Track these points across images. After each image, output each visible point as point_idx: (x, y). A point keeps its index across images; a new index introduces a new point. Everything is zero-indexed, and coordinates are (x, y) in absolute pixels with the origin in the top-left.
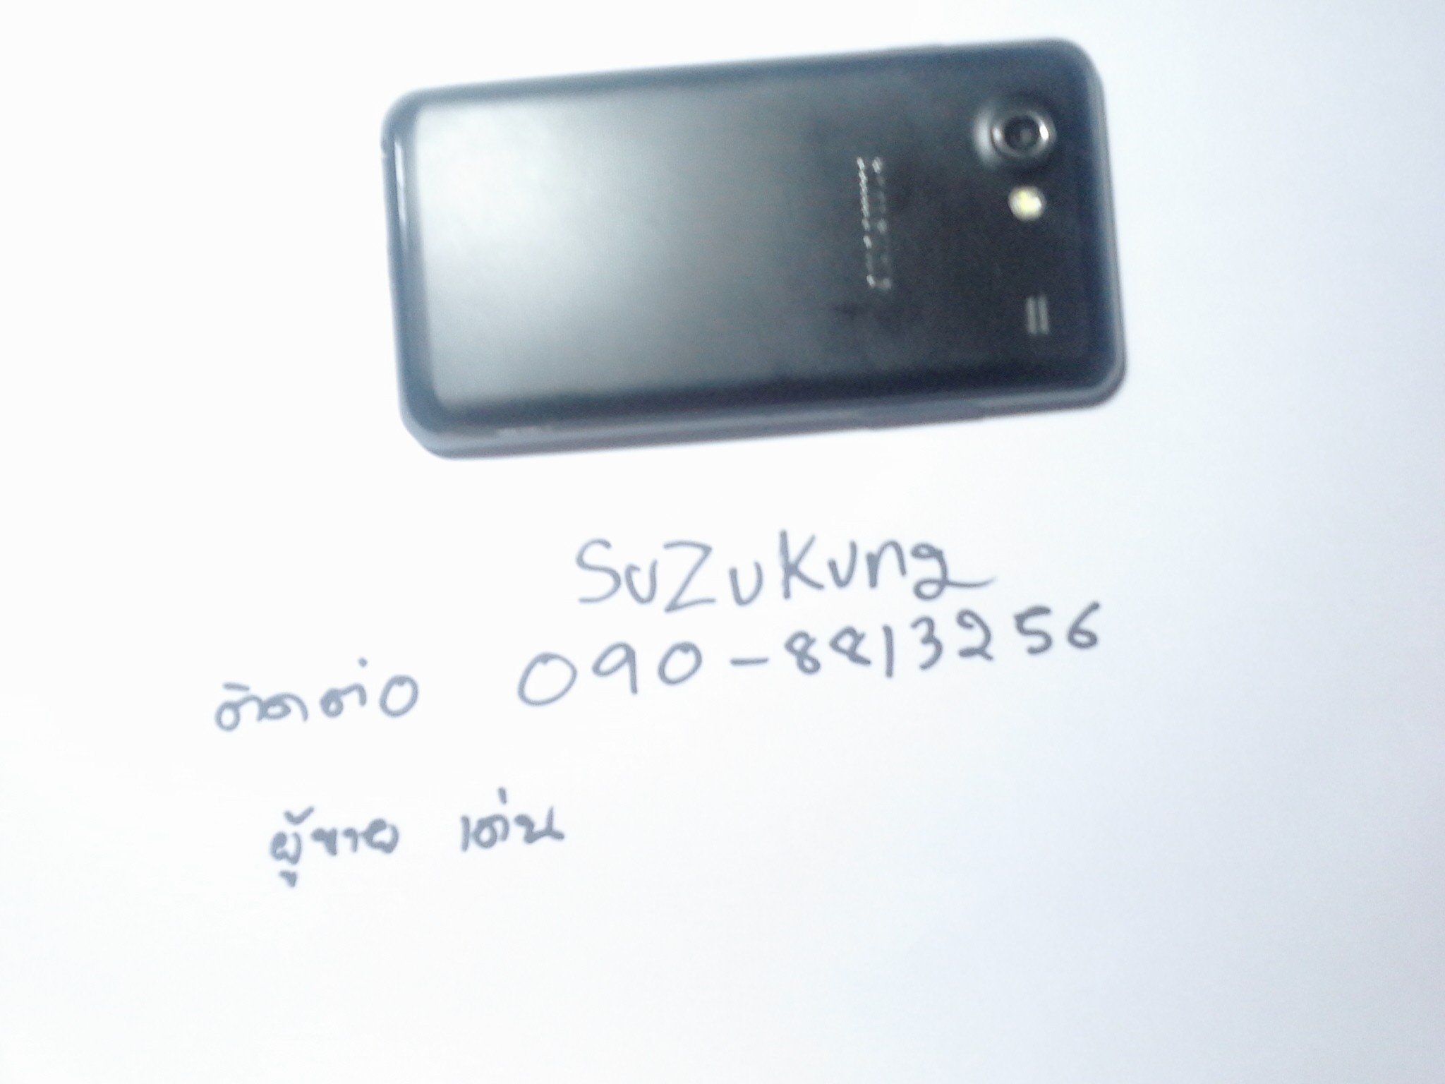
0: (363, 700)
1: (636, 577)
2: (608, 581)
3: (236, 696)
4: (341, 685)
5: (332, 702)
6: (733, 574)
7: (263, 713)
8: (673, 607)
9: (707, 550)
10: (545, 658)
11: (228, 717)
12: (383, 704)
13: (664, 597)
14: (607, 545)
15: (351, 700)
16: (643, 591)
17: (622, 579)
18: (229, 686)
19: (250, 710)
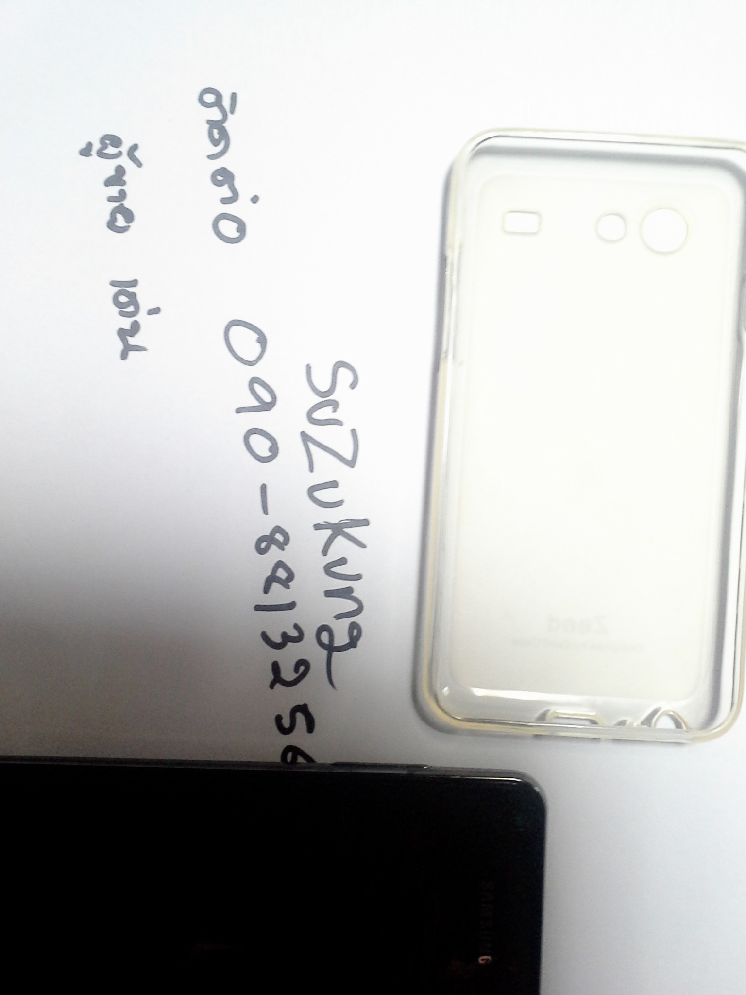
0: (225, 201)
1: (329, 409)
2: (324, 386)
3: (226, 103)
4: (237, 184)
5: (223, 177)
6: (334, 484)
7: (212, 124)
8: (306, 438)
9: (351, 463)
10: (262, 340)
11: (210, 98)
12: (224, 216)
13: (315, 431)
14: (353, 386)
15: (225, 191)
16: (318, 415)
17: (327, 398)
18: (234, 97)
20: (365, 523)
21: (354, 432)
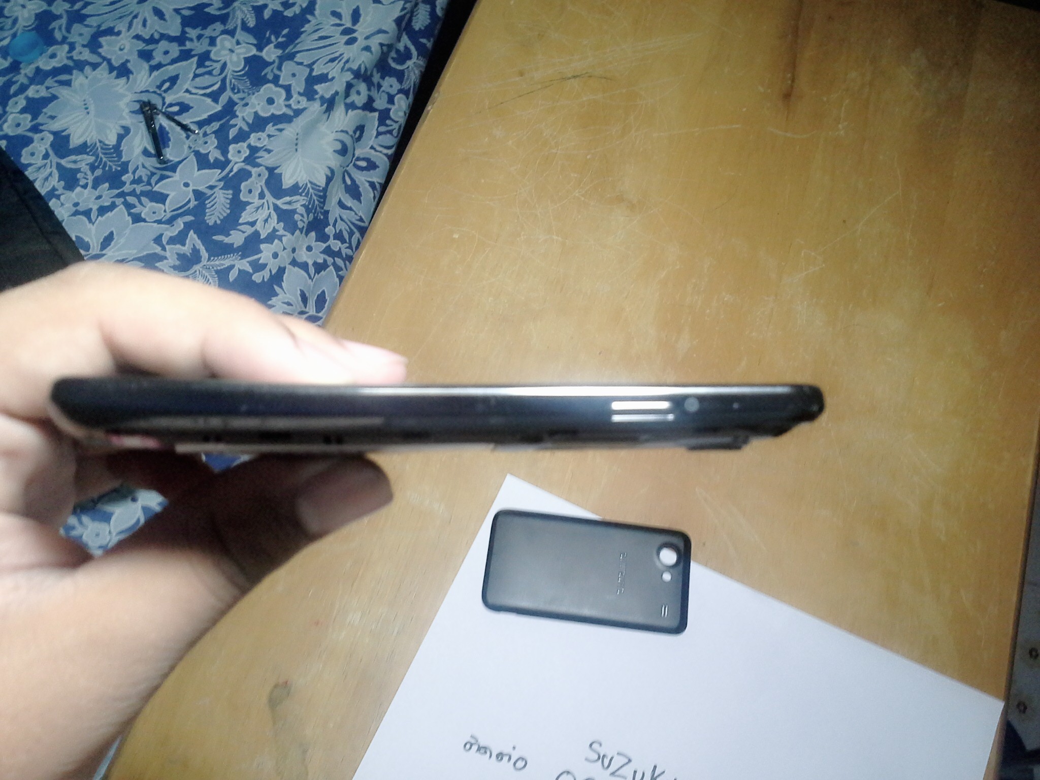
0: (510, 759)
1: (605, 759)
2: (596, 757)
3: (473, 741)
4: (505, 752)
5: (500, 756)
6: (635, 772)
7: (479, 749)
8: (613, 774)
9: (630, 761)
10: (568, 772)
11: (468, 746)
12: (515, 764)
13: (612, 769)
14: (601, 745)
15: (506, 759)
16: (606, 764)
17: (601, 758)
18: (472, 737)
19: (475, 748)
20: (655, 767)
21: (618, 754)
